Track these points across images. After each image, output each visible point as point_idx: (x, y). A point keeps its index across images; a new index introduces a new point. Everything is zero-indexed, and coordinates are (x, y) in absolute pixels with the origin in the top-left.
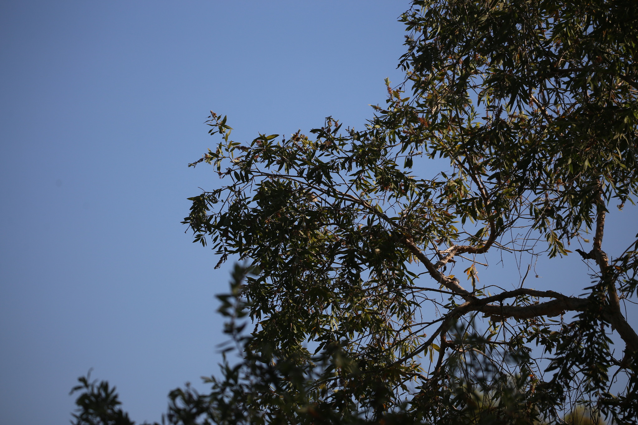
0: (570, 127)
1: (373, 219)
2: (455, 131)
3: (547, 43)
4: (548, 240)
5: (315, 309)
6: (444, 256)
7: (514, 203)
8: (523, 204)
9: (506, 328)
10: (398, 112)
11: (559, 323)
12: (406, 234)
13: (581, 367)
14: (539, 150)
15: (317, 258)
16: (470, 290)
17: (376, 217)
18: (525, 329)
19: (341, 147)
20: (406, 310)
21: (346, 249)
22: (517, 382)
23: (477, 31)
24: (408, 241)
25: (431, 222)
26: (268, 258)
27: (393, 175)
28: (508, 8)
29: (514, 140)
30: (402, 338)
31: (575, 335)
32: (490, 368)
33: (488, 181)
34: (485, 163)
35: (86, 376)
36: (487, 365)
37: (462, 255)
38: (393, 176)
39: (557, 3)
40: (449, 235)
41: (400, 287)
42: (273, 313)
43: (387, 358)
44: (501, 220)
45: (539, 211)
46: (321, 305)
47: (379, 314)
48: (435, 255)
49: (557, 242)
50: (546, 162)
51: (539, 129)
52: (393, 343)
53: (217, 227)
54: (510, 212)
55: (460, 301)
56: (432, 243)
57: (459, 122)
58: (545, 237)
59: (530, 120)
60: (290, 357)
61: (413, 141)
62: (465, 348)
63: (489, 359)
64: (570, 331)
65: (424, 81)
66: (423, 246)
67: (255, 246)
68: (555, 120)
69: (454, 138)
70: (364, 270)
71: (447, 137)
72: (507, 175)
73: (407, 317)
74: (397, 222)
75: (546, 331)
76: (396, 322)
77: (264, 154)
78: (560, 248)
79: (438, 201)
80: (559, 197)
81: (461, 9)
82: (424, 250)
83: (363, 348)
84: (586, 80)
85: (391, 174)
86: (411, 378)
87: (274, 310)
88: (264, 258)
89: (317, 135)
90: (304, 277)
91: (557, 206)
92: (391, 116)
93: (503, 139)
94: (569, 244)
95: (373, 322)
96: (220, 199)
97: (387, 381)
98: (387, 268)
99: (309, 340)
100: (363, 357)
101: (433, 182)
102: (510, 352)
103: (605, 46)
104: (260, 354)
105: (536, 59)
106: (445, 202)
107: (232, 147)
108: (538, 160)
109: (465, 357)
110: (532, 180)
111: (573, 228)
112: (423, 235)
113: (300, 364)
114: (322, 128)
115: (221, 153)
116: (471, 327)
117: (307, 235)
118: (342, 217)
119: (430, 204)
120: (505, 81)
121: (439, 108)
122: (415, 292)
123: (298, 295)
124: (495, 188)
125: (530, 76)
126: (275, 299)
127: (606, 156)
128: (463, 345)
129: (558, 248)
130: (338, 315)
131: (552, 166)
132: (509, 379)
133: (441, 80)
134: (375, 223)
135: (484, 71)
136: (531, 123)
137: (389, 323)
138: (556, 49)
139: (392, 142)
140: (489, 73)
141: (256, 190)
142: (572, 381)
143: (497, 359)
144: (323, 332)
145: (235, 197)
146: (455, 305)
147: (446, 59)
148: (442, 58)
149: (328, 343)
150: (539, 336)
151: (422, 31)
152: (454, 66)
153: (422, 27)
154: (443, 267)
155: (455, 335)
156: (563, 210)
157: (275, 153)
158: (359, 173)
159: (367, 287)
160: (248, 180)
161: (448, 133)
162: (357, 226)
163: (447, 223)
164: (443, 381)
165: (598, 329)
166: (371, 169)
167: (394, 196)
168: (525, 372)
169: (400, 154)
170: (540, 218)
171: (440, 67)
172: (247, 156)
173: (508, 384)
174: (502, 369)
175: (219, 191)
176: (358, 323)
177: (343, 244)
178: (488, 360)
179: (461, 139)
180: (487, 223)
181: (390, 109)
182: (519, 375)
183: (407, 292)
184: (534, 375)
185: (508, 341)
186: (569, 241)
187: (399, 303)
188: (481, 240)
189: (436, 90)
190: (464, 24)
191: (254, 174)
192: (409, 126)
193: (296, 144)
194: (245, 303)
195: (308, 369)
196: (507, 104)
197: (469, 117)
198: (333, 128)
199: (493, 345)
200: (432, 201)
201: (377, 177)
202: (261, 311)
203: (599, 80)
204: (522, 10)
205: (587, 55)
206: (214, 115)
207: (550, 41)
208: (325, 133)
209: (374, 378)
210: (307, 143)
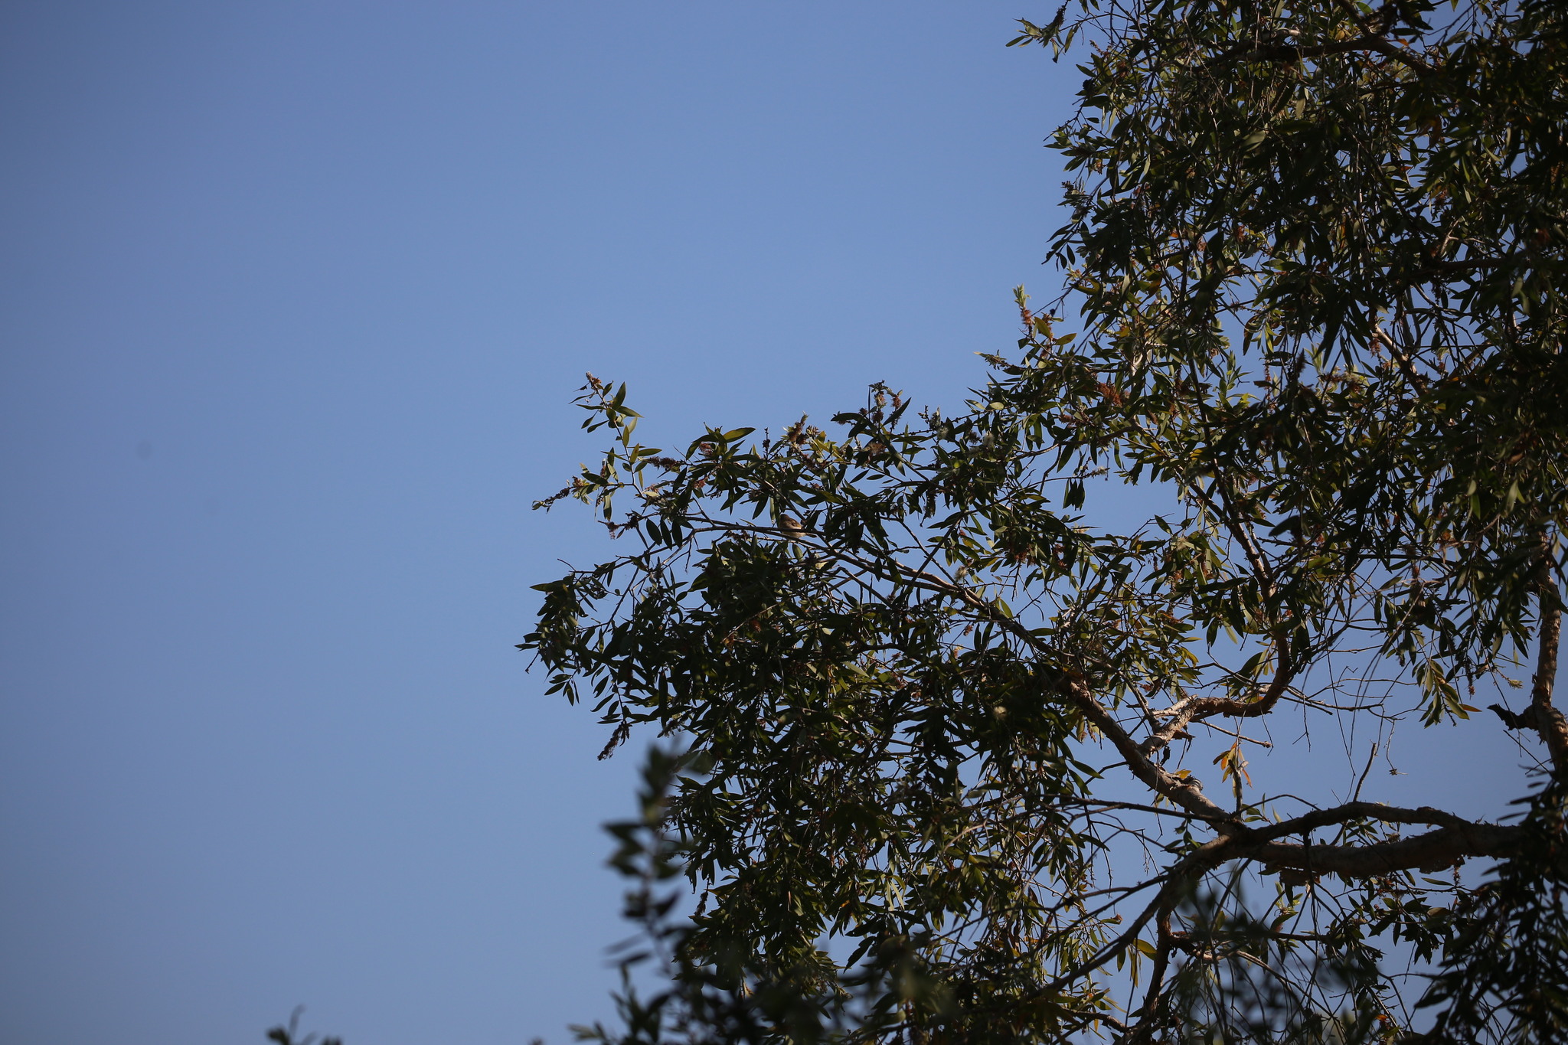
0: (1471, 403)
1: (987, 633)
2: (1189, 416)
3: (1414, 197)
4: (1419, 683)
5: (848, 855)
6: (1163, 723)
7: (1337, 593)
8: (1357, 593)
9: (1318, 900)
10: (1046, 369)
11: (1449, 887)
12: (1070, 670)
13: (1506, 995)
14: (1395, 461)
15: (851, 730)
16: (1229, 807)
17: (996, 628)
18: (1366, 903)
19: (907, 457)
20: (1071, 856)
21: (923, 708)
22: (1347, 1034)
23: (1240, 169)
24: (1075, 686)
25: (1131, 640)
26: (731, 732)
27: (1037, 525)
28: (1316, 112)
29: (1334, 438)
30: (1063, 927)
31: (1490, 917)
32: (1281, 999)
33: (1272, 538)
34: (1264, 494)
35: (285, 1025)
36: (1274, 992)
37: (1208, 719)
38: (1035, 528)
39: (1438, 101)
40: (1175, 671)
41: (1056, 801)
42: (745, 867)
43: (1025, 976)
44: (1303, 634)
45: (1398, 610)
46: (862, 847)
47: (1005, 867)
48: (1143, 721)
49: (1442, 686)
50: (1412, 491)
51: (1395, 408)
52: (1040, 941)
53: (605, 657)
54: (1326, 614)
55: (1204, 834)
56: (1135, 692)
57: (1197, 394)
58: (1413, 674)
59: (1373, 387)
60: (787, 976)
61: (1084, 441)
62: (1217, 951)
63: (1278, 977)
64: (1477, 906)
65: (1110, 293)
66: (1112, 698)
67: (700, 703)
68: (1435, 386)
69: (1185, 432)
70: (966, 759)
71: (1168, 430)
72: (1317, 522)
73: (1075, 873)
74: (1048, 639)
75: (1416, 907)
76: (1047, 887)
77: (719, 476)
78: (1450, 700)
79: (1148, 588)
80: (1446, 577)
81: (1202, 115)
82: (1114, 709)
83: (965, 953)
84: (1510, 289)
85: (1032, 522)
86: (1084, 1026)
87: (747, 860)
88: (720, 732)
89: (848, 427)
90: (821, 776)
91: (1442, 598)
92: (1030, 379)
93: (1306, 435)
94: (1472, 691)
95: (990, 887)
96: (611, 589)
97: (1027, 1032)
98: (1024, 754)
99: (832, 933)
100: (967, 973)
101: (1135, 541)
102: (1329, 959)
103: (1556, 204)
104: (713, 968)
105: (1386, 236)
106: (1165, 589)
107: (640, 459)
108: (1393, 486)
109: (1217, 973)
110: (1379, 534)
111: (1482, 652)
112: (1111, 672)
113: (812, 993)
114: (862, 410)
115: (612, 476)
116: (1231, 899)
117: (825, 674)
118: (911, 630)
119: (1127, 595)
120: (1310, 291)
121: (1149, 360)
122: (1094, 812)
123: (805, 822)
124: (1289, 554)
125: (1373, 280)
126: (750, 832)
127: (1561, 476)
128: (1213, 942)
129: (1446, 702)
130: (904, 871)
131: (1429, 500)
132: (1328, 1025)
133: (1153, 291)
134: (994, 644)
135: (1259, 269)
136: (1376, 394)
137: (1030, 890)
138: (1436, 212)
139: (1034, 443)
140: (1270, 273)
141: (699, 565)
142: (1482, 1031)
143: (1297, 976)
144: (868, 913)
145: (648, 584)
146: (1192, 845)
147: (1163, 239)
148: (1156, 237)
149: (880, 939)
150: (1399, 919)
151: (1105, 170)
152: (1184, 255)
153: (1106, 161)
154: (1161, 750)
155: (1193, 918)
156: (1456, 608)
157: (745, 472)
158: (952, 520)
159: (975, 801)
160: (679, 542)
161: (1171, 420)
162: (949, 651)
163: (1170, 642)
164: (1164, 1032)
165: (1546, 900)
166: (983, 510)
167: (1040, 577)
168: (1368, 1010)
169: (1052, 474)
170: (1401, 628)
171: (1149, 259)
172: (677, 483)
173: (1324, 1038)
174: (1309, 1003)
175: (608, 569)
176: (953, 890)
177: (914, 696)
178: (1275, 981)
179: (1203, 436)
180: (1270, 639)
181: (1028, 364)
182: (1352, 1016)
183: (1075, 812)
184: (1389, 1015)
185: (1323, 931)
186: (1471, 684)
187: (1055, 839)
188: (1254, 683)
189: (1140, 314)
190: (1207, 152)
191: (696, 525)
192: (1074, 403)
193: (797, 451)
194: (675, 842)
195: (831, 1004)
196: (1317, 347)
197: (1223, 380)
198: (888, 411)
199: (1287, 942)
200: (1133, 589)
201: (998, 531)
202: (716, 862)
203: (1543, 289)
204: (1351, 118)
205: (1512, 226)
206: (594, 382)
207: (1420, 193)
208: (868, 422)
209: (995, 1025)
210: (824, 448)
